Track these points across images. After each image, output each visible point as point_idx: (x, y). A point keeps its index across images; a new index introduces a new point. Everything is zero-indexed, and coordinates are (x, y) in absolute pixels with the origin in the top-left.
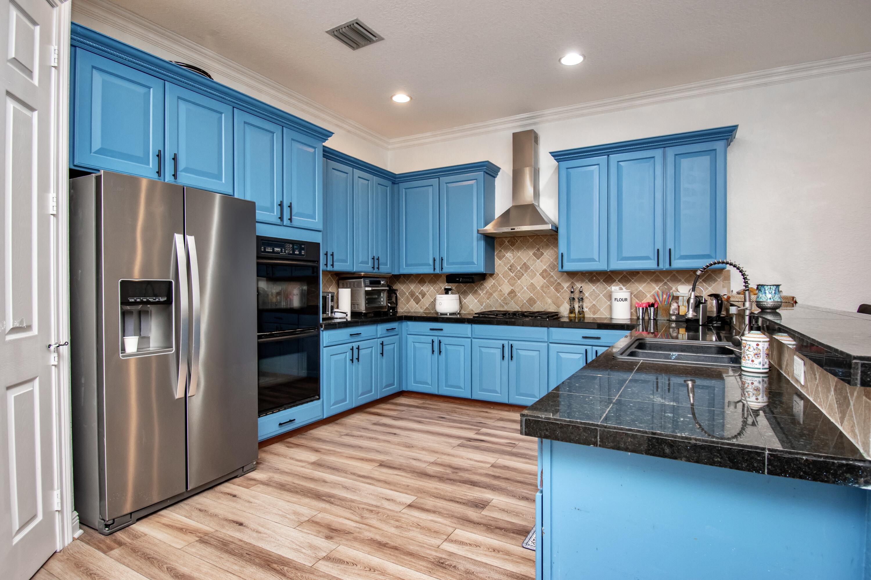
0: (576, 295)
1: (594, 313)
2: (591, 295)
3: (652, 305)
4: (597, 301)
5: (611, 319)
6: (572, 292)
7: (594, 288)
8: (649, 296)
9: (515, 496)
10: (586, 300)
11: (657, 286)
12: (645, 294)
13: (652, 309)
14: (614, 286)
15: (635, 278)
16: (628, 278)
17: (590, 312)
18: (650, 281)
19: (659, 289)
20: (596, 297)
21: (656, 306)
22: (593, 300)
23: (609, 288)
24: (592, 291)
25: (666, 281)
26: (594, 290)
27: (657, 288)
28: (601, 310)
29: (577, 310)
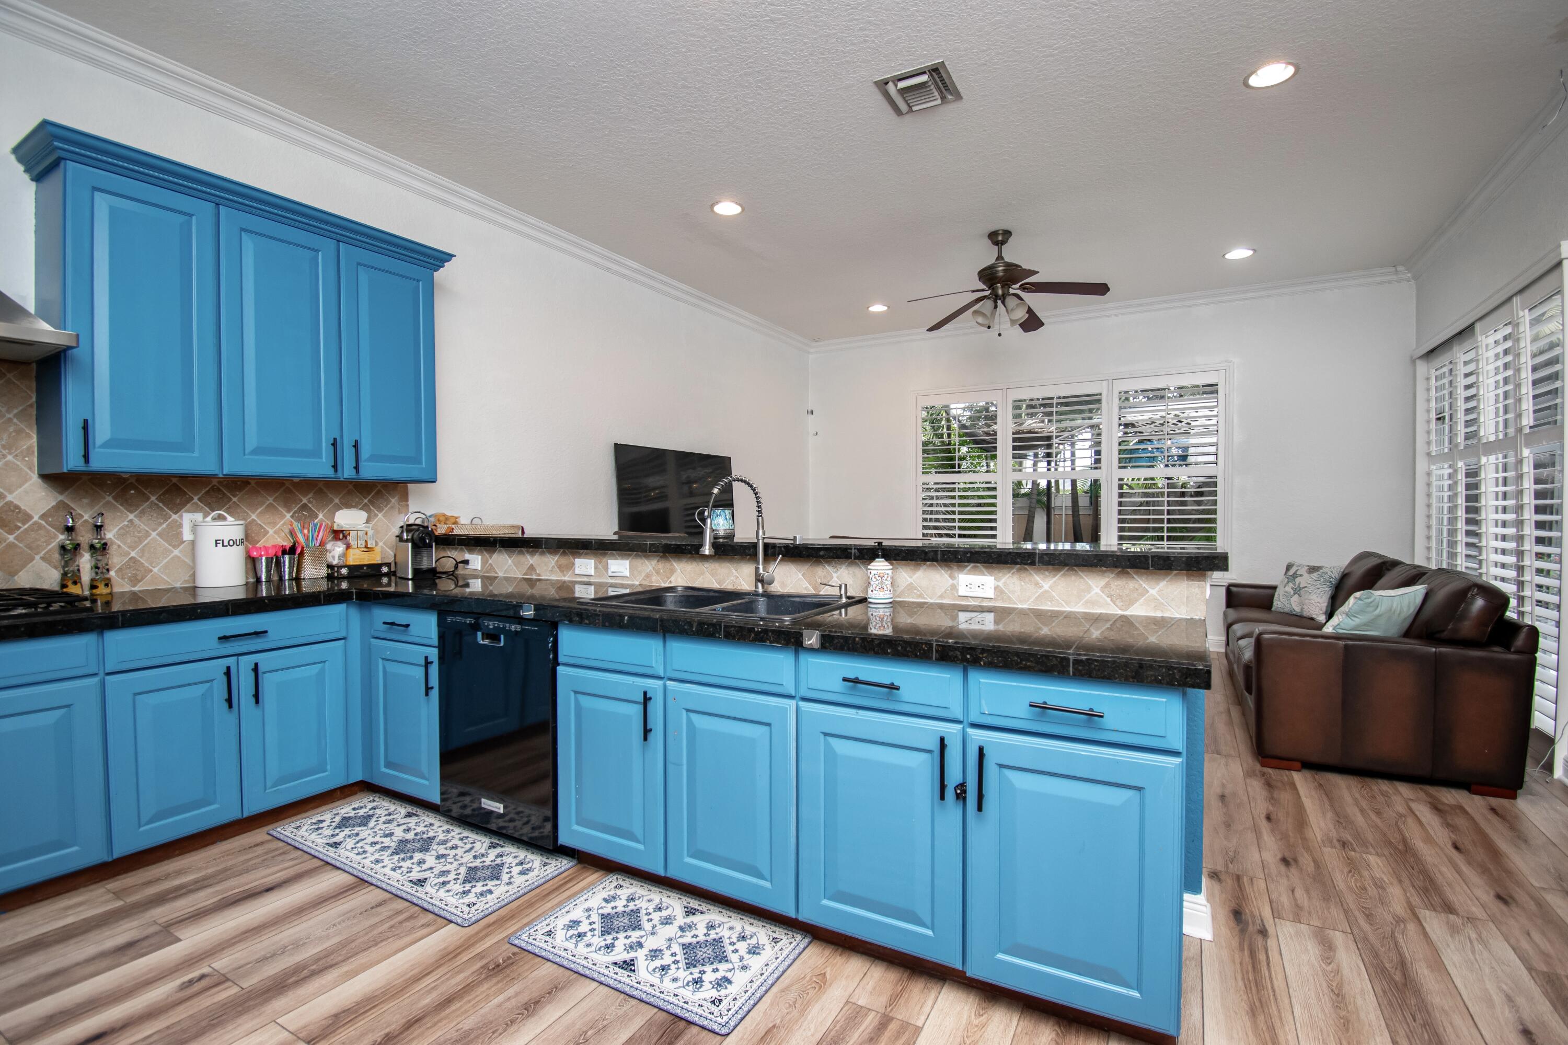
0: (85, 537)
1: (135, 580)
2: (122, 535)
3: (292, 551)
4: (143, 550)
5: (194, 589)
6: (70, 530)
7: (131, 516)
8: (271, 532)
9: (512, 1022)
10: (112, 550)
11: (289, 512)
12: (263, 528)
13: (287, 557)
14: (186, 511)
15: (240, 494)
16: (224, 494)
17: (123, 578)
18: (274, 500)
19: (292, 517)
20: (140, 540)
21: (299, 551)
22: (129, 547)
23: (174, 517)
24: (127, 526)
25: (305, 501)
26: (131, 521)
27: (288, 516)
28: (155, 570)
29: (86, 576)
